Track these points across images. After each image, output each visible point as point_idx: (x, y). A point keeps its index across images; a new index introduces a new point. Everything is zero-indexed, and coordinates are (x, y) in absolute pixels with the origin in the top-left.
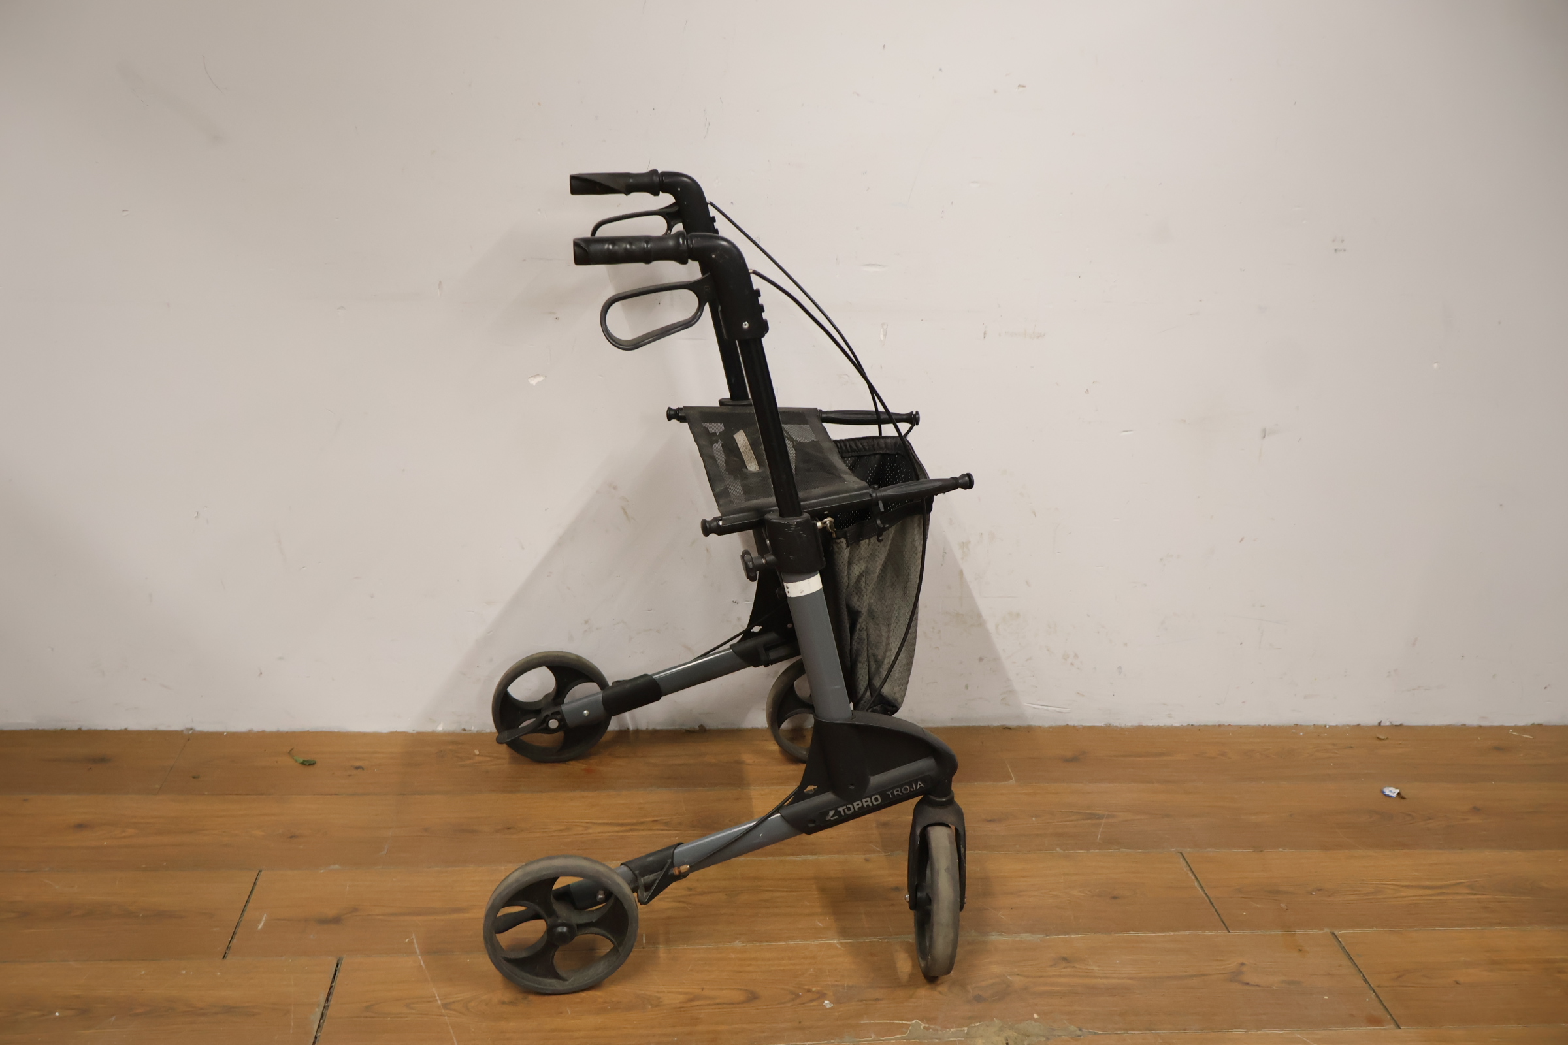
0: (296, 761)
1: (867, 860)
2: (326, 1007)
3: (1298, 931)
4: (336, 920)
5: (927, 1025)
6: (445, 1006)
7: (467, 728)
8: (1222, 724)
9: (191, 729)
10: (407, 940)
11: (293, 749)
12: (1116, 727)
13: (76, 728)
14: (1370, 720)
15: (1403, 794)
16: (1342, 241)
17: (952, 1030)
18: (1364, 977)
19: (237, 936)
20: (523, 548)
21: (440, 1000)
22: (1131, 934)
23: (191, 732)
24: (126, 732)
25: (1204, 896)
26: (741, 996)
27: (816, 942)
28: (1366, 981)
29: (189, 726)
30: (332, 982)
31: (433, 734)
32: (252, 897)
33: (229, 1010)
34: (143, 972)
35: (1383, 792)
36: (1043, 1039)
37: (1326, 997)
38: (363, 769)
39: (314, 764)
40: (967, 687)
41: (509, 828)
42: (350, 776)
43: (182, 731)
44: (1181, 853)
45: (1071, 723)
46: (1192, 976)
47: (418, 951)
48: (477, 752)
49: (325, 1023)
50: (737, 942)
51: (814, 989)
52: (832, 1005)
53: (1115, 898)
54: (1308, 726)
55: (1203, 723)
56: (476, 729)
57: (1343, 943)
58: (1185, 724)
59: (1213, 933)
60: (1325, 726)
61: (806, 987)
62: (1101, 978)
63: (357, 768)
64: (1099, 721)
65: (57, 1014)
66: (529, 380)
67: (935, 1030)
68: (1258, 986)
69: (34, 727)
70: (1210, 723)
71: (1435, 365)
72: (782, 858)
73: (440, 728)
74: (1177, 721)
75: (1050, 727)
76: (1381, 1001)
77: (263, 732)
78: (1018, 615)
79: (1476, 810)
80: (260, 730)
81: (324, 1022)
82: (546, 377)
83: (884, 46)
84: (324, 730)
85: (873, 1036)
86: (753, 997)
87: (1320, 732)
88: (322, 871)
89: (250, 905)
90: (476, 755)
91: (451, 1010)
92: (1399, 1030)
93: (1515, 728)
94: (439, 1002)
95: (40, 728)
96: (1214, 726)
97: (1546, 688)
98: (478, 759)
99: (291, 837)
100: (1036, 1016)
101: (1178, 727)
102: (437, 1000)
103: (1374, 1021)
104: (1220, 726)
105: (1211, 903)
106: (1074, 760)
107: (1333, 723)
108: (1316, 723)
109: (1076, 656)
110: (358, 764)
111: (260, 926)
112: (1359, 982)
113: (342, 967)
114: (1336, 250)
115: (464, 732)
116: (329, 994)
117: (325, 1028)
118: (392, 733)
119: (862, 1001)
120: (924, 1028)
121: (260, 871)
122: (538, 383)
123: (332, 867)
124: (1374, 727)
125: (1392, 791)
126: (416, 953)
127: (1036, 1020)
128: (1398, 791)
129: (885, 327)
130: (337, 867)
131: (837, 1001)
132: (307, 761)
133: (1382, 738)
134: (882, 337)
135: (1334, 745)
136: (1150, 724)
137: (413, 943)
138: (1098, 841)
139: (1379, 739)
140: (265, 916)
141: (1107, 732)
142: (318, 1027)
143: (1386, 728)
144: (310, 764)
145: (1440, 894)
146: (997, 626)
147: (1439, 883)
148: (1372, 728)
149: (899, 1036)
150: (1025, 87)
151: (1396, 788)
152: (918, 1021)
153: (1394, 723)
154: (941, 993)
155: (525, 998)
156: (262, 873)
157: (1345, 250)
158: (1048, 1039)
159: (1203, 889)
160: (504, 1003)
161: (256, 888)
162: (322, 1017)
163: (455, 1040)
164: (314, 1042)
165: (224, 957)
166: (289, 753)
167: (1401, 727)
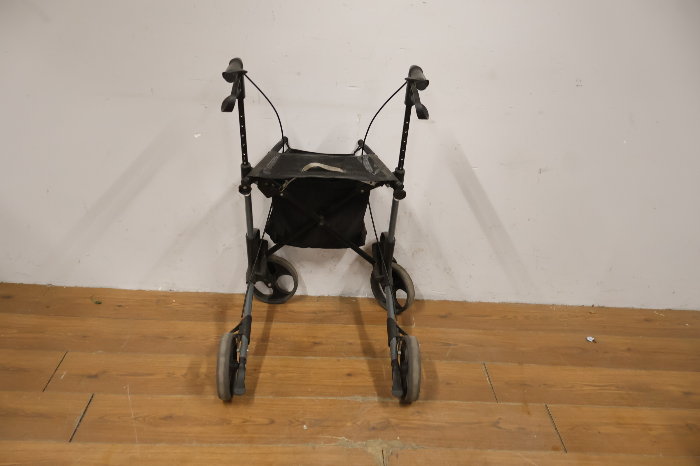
0: (93, 301)
1: (338, 360)
2: (83, 416)
3: (530, 404)
4: (96, 376)
5: (348, 440)
6: (135, 419)
7: (172, 289)
8: (518, 302)
9: (50, 285)
10: (125, 387)
11: (93, 296)
12: (468, 302)
14: (588, 303)
15: (596, 340)
16: (581, 81)
17: (359, 443)
18: (556, 427)
19: (51, 381)
20: (194, 211)
21: (134, 416)
22: (452, 402)
23: (50, 286)
24: (21, 285)
25: (490, 385)
26: (267, 421)
27: (307, 398)
28: (556, 429)
29: (49, 283)
30: (89, 404)
31: (156, 292)
32: (61, 364)
33: (41, 415)
34: (7, 396)
35: (586, 339)
36: (399, 449)
37: (536, 436)
38: (122, 307)
39: (101, 303)
41: (181, 337)
42: (116, 309)
43: (46, 285)
44: (484, 364)
45: (447, 299)
46: (475, 423)
47: (129, 393)
50: (271, 396)
51: (300, 420)
52: (307, 428)
53: (448, 384)
54: (559, 305)
55: (508, 302)
56: (176, 290)
57: (550, 411)
58: (501, 302)
59: (490, 403)
60: (567, 306)
61: (297, 419)
62: (433, 422)
63: (120, 306)
64: (460, 299)
66: (194, 135)
67: (352, 442)
68: (505, 429)
70: (512, 302)
71: (625, 142)
72: (300, 357)
73: (160, 289)
74: (497, 301)
75: (438, 301)
76: (561, 439)
77: (82, 287)
78: (423, 250)
79: (629, 350)
80: (81, 286)
81: (81, 423)
82: (202, 134)
84: (109, 287)
85: (322, 443)
86: (272, 422)
87: (564, 308)
88: (94, 353)
89: (60, 367)
90: (173, 302)
91: (139, 420)
92: (566, 454)
93: (658, 311)
96: (514, 303)
97: (673, 293)
98: (174, 304)
99: (84, 337)
100: (398, 438)
101: (498, 303)
102: (131, 416)
103: (556, 449)
104: (517, 303)
105: (493, 389)
106: (445, 317)
107: (571, 305)
108: (563, 304)
109: (450, 269)
110: (121, 304)
111: (62, 377)
112: (553, 430)
113: (94, 398)
114: (577, 86)
115: (170, 291)
116: (86, 410)
117: (80, 426)
118: (138, 291)
119: (321, 427)
120: (347, 441)
121: (67, 352)
122: (198, 137)
123: (99, 352)
124: (590, 307)
125: (591, 339)
126: (127, 393)
127: (398, 440)
128: (593, 339)
129: (359, 116)
130: (101, 351)
131: (309, 426)
132: (98, 302)
133: (592, 312)
134: (358, 120)
135: (569, 315)
136: (485, 301)
137: (127, 389)
138: (447, 356)
139: (591, 313)
140: (65, 373)
141: (464, 304)
142: (78, 425)
143: (596, 307)
144: (99, 303)
145: (602, 389)
146: (413, 254)
147: (602, 384)
148: (588, 308)
149: (334, 444)
150: (426, 3)
151: (593, 337)
152: (344, 438)
153: (600, 306)
154: (358, 425)
155: (171, 417)
156: (68, 353)
157: (582, 86)
158: (401, 449)
159: (490, 382)
160: (161, 419)
161: (63, 360)
162: (80, 421)
163: (136, 435)
164: (75, 432)
165: (44, 390)
166: (91, 298)
167: (603, 308)
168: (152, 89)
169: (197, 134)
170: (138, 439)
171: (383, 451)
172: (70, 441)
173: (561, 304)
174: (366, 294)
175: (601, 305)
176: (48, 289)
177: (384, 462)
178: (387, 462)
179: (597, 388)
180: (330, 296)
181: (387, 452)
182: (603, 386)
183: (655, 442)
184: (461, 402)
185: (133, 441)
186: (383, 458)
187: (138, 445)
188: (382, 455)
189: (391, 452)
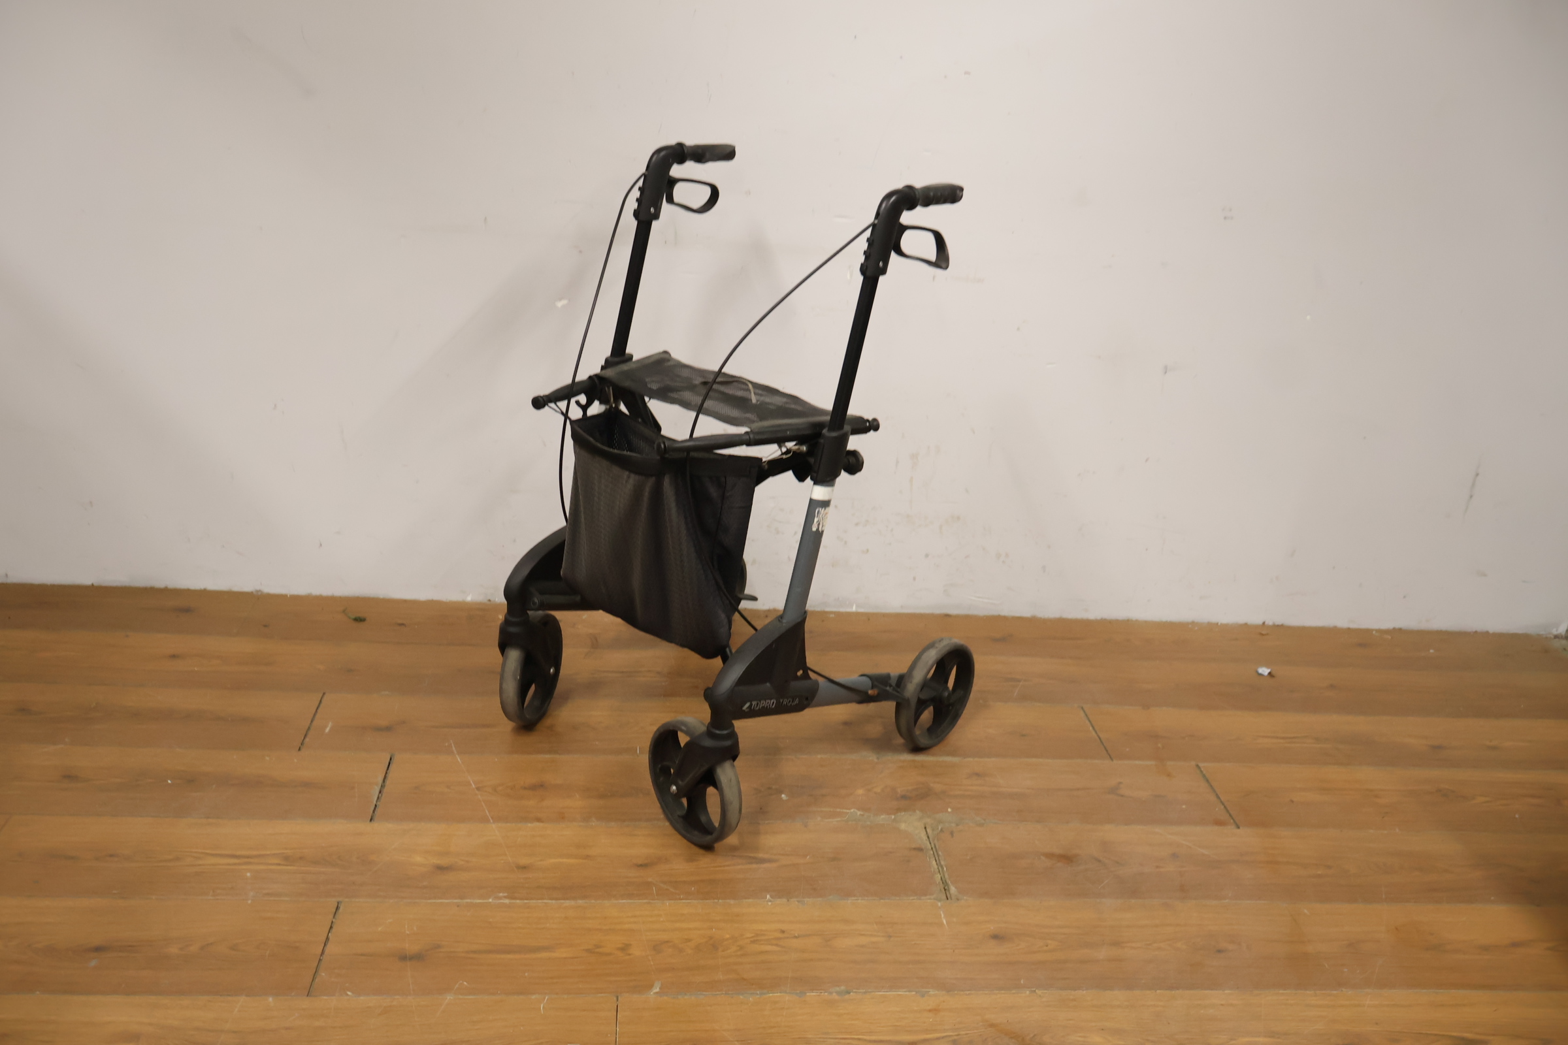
0: (349, 618)
2: (383, 786)
3: (1170, 763)
4: (388, 729)
5: (862, 813)
6: (478, 789)
7: (492, 599)
8: (1130, 619)
9: (260, 591)
10: (446, 744)
11: (346, 609)
13: (163, 587)
14: (1255, 619)
15: (1273, 673)
16: (1231, 210)
17: (883, 817)
18: (1217, 795)
19: (308, 736)
21: (475, 784)
22: (1034, 760)
23: (259, 593)
24: (204, 594)
25: (1097, 738)
28: (1218, 797)
29: (258, 588)
30: (387, 770)
31: (464, 603)
32: (319, 711)
33: (307, 785)
34: (235, 757)
35: (1257, 672)
36: (953, 825)
37: (1184, 807)
38: (405, 626)
39: (364, 620)
40: (914, 579)
42: (394, 630)
43: (252, 592)
44: (1082, 708)
45: (1003, 614)
46: (1078, 789)
47: (455, 752)
49: (383, 796)
51: (774, 787)
52: (788, 798)
53: (1023, 735)
54: (1203, 623)
55: (1113, 618)
57: (1204, 772)
58: (1098, 618)
59: (1100, 762)
60: (1217, 624)
61: (768, 786)
62: (1005, 788)
63: (400, 625)
64: (1025, 611)
65: (169, 782)
66: (556, 303)
67: (870, 816)
68: (1130, 797)
69: (127, 585)
70: (1119, 618)
73: (469, 599)
74: (1093, 614)
75: (984, 616)
76: (1228, 811)
77: (321, 596)
78: (959, 518)
79: (1332, 687)
80: (317, 595)
84: (371, 596)
85: (819, 819)
87: (1212, 627)
88: (375, 695)
89: (317, 716)
91: (484, 792)
92: (1238, 830)
93: (1379, 631)
94: (474, 786)
95: (132, 586)
96: (1123, 621)
97: (1405, 597)
99: (349, 671)
100: (949, 810)
101: (1093, 621)
102: (471, 785)
103: (1220, 823)
104: (1128, 620)
105: (1101, 742)
106: (1001, 640)
107: (1225, 622)
108: (1210, 621)
109: (1007, 555)
110: (400, 621)
111: (327, 730)
112: (1213, 798)
113: (394, 760)
114: (1225, 218)
115: (489, 603)
116: (385, 777)
117: (383, 800)
118: (428, 601)
119: (810, 796)
120: (861, 815)
121: (324, 694)
123: (383, 693)
124: (1258, 625)
125: (1264, 671)
126: (453, 752)
127: (949, 812)
128: (1269, 671)
130: (387, 693)
131: (792, 795)
132: (359, 618)
133: (1264, 632)
135: (1222, 637)
136: (1070, 616)
137: (451, 746)
138: (1013, 696)
139: (1261, 634)
140: (330, 724)
141: (1032, 622)
142: (378, 798)
143: (1269, 627)
144: (360, 620)
145: (1290, 743)
146: (941, 527)
147: (1291, 735)
148: (1256, 627)
149: (839, 819)
151: (1268, 668)
152: (855, 810)
153: (1277, 623)
154: (876, 793)
155: (542, 786)
156: (325, 696)
157: (1232, 218)
158: (957, 825)
159: (1096, 732)
160: (525, 788)
161: (321, 705)
162: (380, 792)
163: (487, 812)
164: (375, 809)
165: (299, 749)
166: (344, 611)
167: (1282, 626)
168: (486, 218)
169: (560, 300)
170: (492, 818)
171: (925, 828)
173: (1206, 621)
174: (854, 605)
175: (1279, 621)
176: (258, 599)
177: (930, 843)
178: (936, 841)
179: (1282, 741)
181: (933, 830)
182: (1290, 738)
183: (1386, 813)
184: (1050, 761)
185: (484, 820)
186: (928, 837)
187: (494, 826)
188: (925, 833)
189: (940, 829)
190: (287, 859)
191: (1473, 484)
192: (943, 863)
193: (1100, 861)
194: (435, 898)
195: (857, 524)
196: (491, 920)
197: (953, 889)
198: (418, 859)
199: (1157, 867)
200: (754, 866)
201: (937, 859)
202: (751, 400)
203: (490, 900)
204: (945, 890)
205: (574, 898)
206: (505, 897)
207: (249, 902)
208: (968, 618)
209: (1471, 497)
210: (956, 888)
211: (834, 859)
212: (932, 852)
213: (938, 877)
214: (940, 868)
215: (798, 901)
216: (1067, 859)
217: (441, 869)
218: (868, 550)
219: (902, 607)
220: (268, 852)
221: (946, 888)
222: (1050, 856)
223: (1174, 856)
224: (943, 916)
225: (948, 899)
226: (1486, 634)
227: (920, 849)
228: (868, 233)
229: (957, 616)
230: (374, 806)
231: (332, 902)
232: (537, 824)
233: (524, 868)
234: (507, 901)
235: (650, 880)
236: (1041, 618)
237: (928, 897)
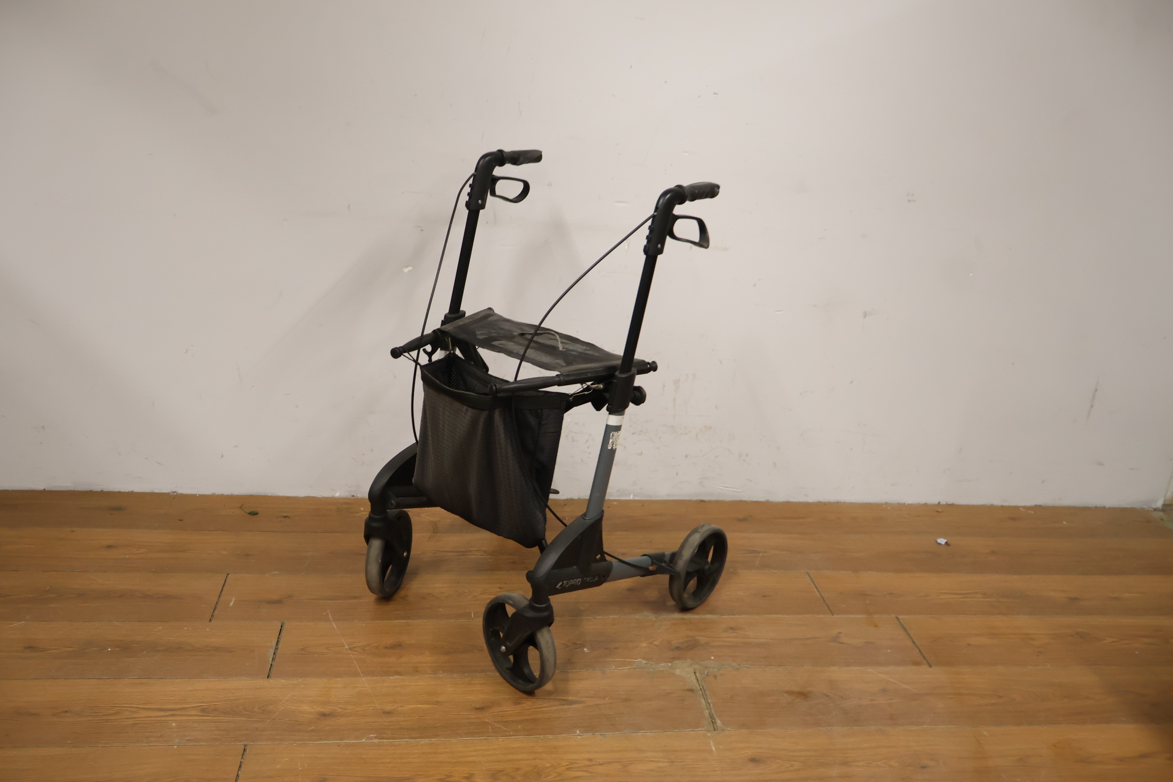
0: (246, 512)
2: (276, 649)
3: (876, 616)
4: (279, 602)
5: (646, 662)
6: (350, 649)
7: (355, 495)
8: (839, 501)
9: (175, 492)
10: (324, 613)
11: (243, 505)
13: (100, 490)
14: (933, 500)
15: (949, 542)
16: (913, 195)
17: (662, 664)
18: (913, 640)
19: (217, 609)
20: (395, 378)
21: (348, 645)
22: (774, 616)
23: (175, 494)
24: (131, 495)
25: (820, 597)
28: (914, 643)
29: (174, 490)
30: (279, 635)
31: (333, 498)
32: (224, 588)
33: (216, 649)
34: (160, 628)
35: (937, 542)
36: (716, 670)
37: (889, 651)
38: (289, 518)
39: (257, 514)
40: (677, 474)
42: (280, 521)
43: (169, 493)
44: (808, 573)
45: (744, 499)
46: (808, 639)
47: (332, 620)
48: (362, 509)
49: (277, 657)
51: (578, 643)
52: (589, 651)
53: (764, 596)
54: (894, 504)
55: (827, 501)
56: (361, 496)
57: (902, 623)
58: (816, 501)
59: (824, 616)
60: (904, 504)
61: (573, 641)
62: (753, 639)
63: (285, 517)
64: (761, 498)
65: (109, 649)
66: (403, 269)
67: (652, 664)
68: (848, 644)
69: (72, 489)
70: (831, 501)
71: (971, 274)
73: (337, 495)
74: (812, 498)
75: (730, 501)
76: (922, 654)
77: (222, 495)
78: (710, 428)
79: (993, 552)
80: (220, 494)
82: (413, 268)
83: (631, 67)
84: (262, 494)
85: (614, 667)
87: (901, 507)
88: (268, 575)
89: (224, 593)
90: (361, 511)
91: (355, 651)
92: (931, 668)
93: (1024, 507)
94: (347, 647)
95: (76, 490)
97: (1043, 482)
98: (362, 513)
99: (246, 555)
100: (712, 658)
101: (812, 502)
102: (344, 646)
103: (917, 663)
104: (838, 502)
105: (824, 600)
106: (744, 520)
107: (910, 502)
108: (899, 502)
109: (747, 455)
110: (285, 514)
111: (231, 604)
112: (910, 644)
113: (285, 627)
114: (909, 201)
115: (352, 498)
116: (278, 641)
117: (277, 660)
118: (306, 497)
119: (606, 649)
120: (645, 663)
121: (228, 574)
122: (408, 271)
123: (273, 573)
124: (936, 505)
125: (942, 541)
126: (329, 620)
127: (712, 660)
128: (945, 541)
130: (276, 572)
131: (592, 649)
132: (253, 512)
133: (939, 510)
135: (909, 514)
136: (794, 500)
137: (328, 615)
138: (755, 565)
139: (937, 511)
140: (234, 599)
141: (766, 505)
142: (273, 659)
143: (943, 505)
144: (254, 514)
145: (965, 598)
146: (697, 435)
147: (965, 592)
148: (934, 506)
149: (629, 667)
150: (717, 94)
151: (945, 539)
152: (641, 660)
153: (949, 503)
154: (656, 645)
155: (400, 645)
156: (229, 577)
157: (914, 201)
158: (719, 670)
159: (820, 594)
160: (387, 648)
161: (226, 584)
162: (274, 654)
163: (358, 667)
164: (271, 667)
165: (210, 620)
166: (241, 507)
167: (952, 505)
168: (349, 205)
169: (407, 267)
170: (362, 673)
171: (695, 673)
172: (268, 678)
173: (896, 502)
174: (632, 495)
175: (950, 502)
176: (174, 498)
177: (699, 685)
178: (703, 684)
179: (958, 596)
180: (581, 498)
181: (701, 674)
183: (1039, 652)
184: (786, 616)
185: (356, 674)
186: (697, 680)
187: (364, 679)
188: (695, 677)
189: (706, 674)
190: (204, 711)
191: (1094, 397)
192: (710, 701)
193: (828, 696)
194: (320, 740)
195: (633, 434)
196: (365, 757)
197: (719, 722)
198: (306, 708)
199: (872, 700)
200: (566, 707)
201: (705, 697)
202: (559, 348)
203: (364, 741)
204: (712, 722)
205: (429, 737)
206: (375, 738)
207: (175, 747)
208: (718, 503)
209: (1092, 407)
210: (721, 721)
211: (626, 700)
212: (701, 693)
213: (706, 712)
214: (708, 705)
215: (601, 735)
216: (804, 695)
217: (324, 715)
218: (642, 453)
219: (668, 495)
220: (188, 706)
221: (713, 721)
222: (790, 693)
223: (884, 691)
224: (712, 744)
225: (715, 730)
226: (1104, 508)
227: (691, 690)
228: (649, 223)
229: (710, 502)
230: (270, 666)
231: (240, 746)
232: (397, 677)
233: (388, 713)
234: (376, 741)
235: (486, 720)
236: (772, 502)
237: (700, 729)
